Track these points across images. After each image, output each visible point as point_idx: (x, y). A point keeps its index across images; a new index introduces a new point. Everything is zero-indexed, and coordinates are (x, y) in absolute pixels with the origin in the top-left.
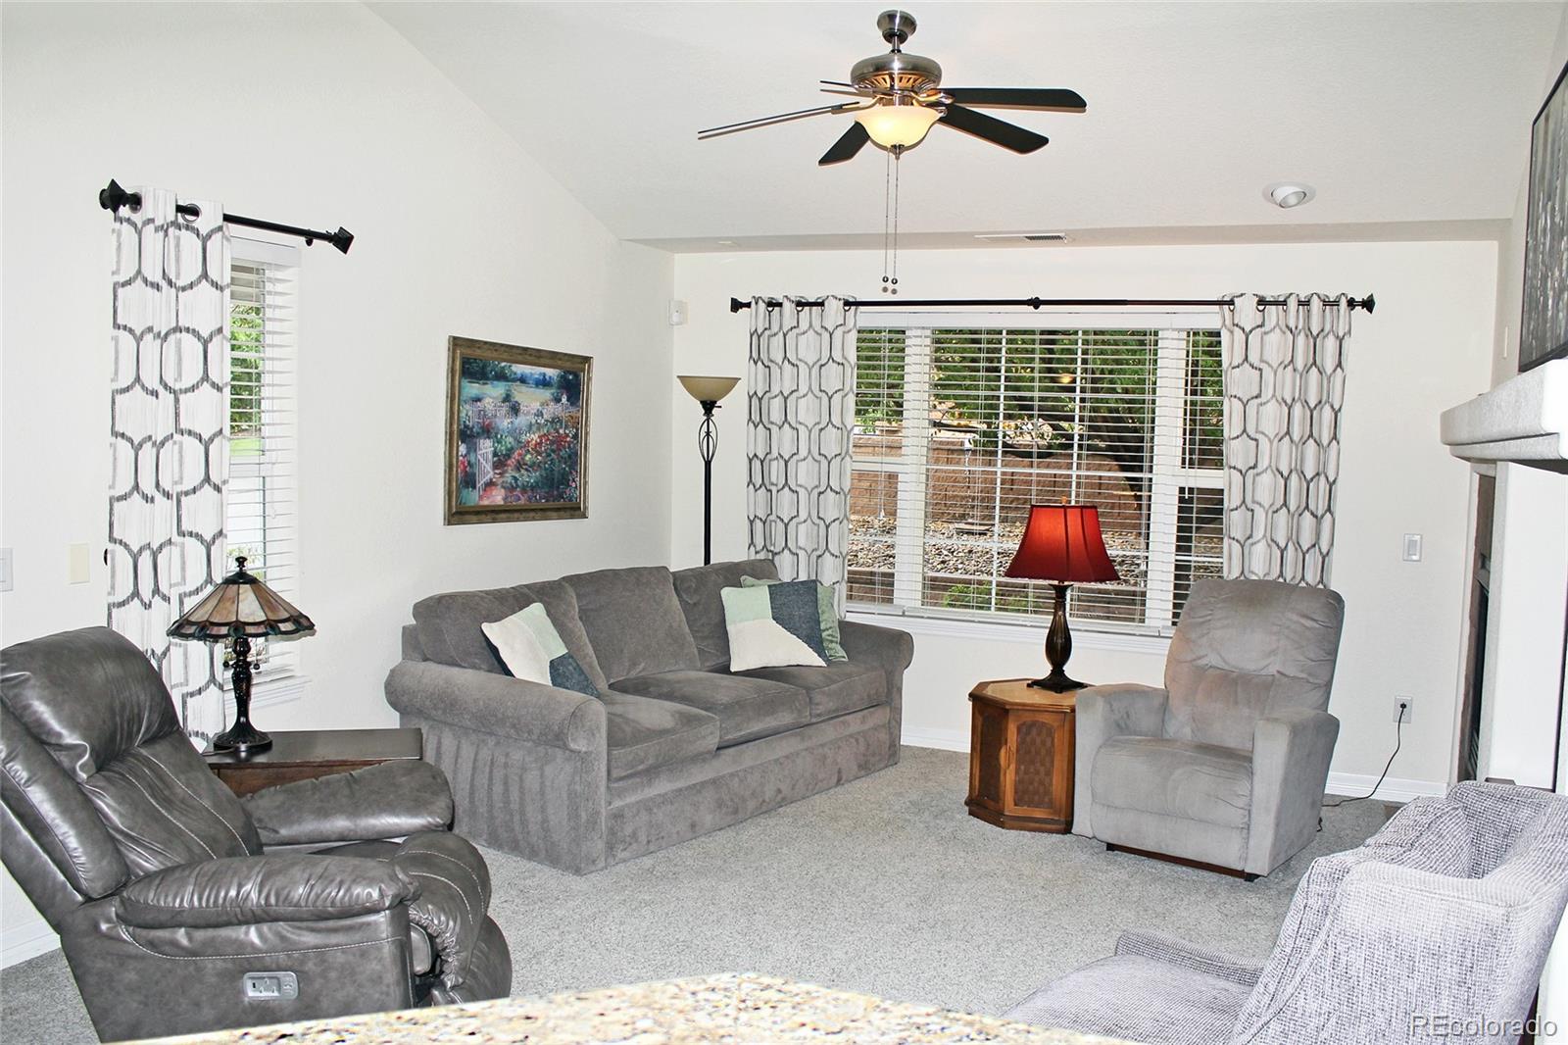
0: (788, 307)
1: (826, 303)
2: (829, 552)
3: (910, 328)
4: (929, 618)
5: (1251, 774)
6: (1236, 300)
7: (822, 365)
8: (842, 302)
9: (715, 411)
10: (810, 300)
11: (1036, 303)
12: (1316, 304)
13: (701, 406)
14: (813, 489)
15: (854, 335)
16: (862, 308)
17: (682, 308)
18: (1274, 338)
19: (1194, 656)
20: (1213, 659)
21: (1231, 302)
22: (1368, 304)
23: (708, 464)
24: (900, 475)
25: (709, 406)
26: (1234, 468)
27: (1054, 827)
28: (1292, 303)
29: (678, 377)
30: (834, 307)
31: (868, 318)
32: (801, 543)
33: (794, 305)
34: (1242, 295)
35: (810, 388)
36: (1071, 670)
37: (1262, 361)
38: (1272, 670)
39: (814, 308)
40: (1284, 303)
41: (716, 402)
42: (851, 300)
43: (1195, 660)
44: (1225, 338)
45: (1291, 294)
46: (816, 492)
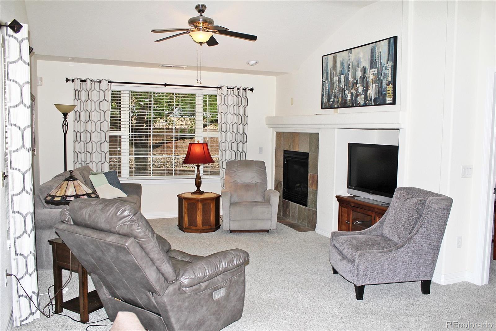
0: (89, 82)
1: (102, 81)
2: (107, 162)
3: (124, 91)
4: (135, 180)
5: (271, 206)
6: (222, 87)
7: (100, 102)
8: (107, 82)
9: (67, 117)
10: (94, 80)
11: (165, 85)
12: (241, 89)
13: (62, 115)
14: (98, 142)
15: (110, 92)
16: (113, 84)
17: (41, 79)
18: (230, 97)
19: (234, 181)
20: (238, 181)
21: (221, 88)
22: (252, 90)
23: (65, 134)
24: (122, 137)
25: (65, 115)
26: (223, 132)
27: (212, 230)
28: (236, 89)
29: (54, 104)
30: (104, 84)
31: (115, 87)
32: (94, 160)
33: (90, 81)
34: (224, 86)
35: (95, 109)
36: (202, 189)
37: (228, 103)
38: (254, 182)
39: (96, 83)
40: (233, 89)
41: (68, 114)
42: (109, 81)
43: (234, 182)
44: (218, 97)
45: (236, 87)
46: (99, 143)
